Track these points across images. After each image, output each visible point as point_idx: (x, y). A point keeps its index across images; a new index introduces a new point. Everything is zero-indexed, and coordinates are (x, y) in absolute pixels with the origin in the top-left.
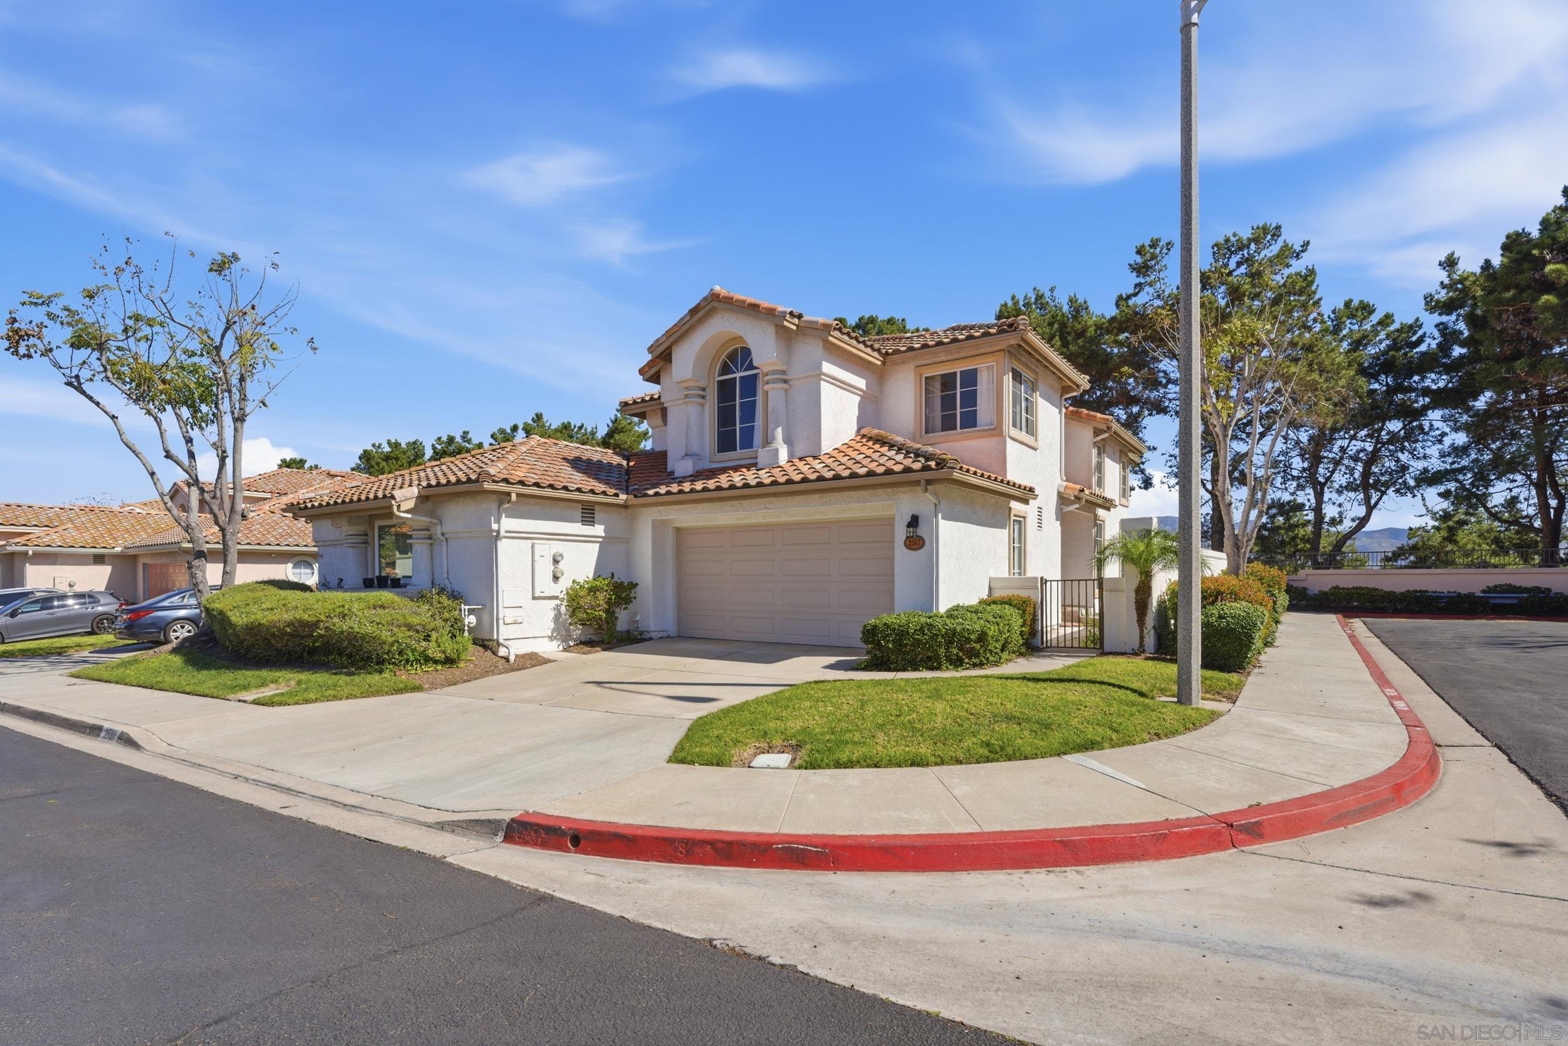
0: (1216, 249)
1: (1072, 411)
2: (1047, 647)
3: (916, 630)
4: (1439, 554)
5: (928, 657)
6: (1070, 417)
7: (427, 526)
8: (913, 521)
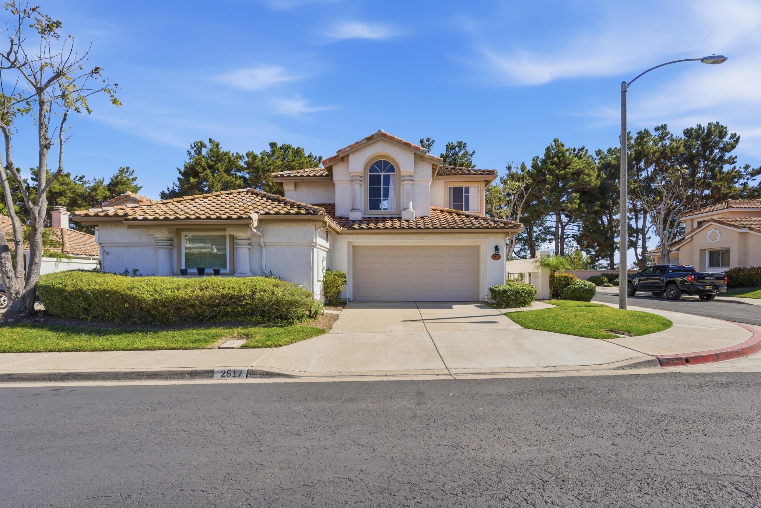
7: (249, 237)
8: (497, 248)
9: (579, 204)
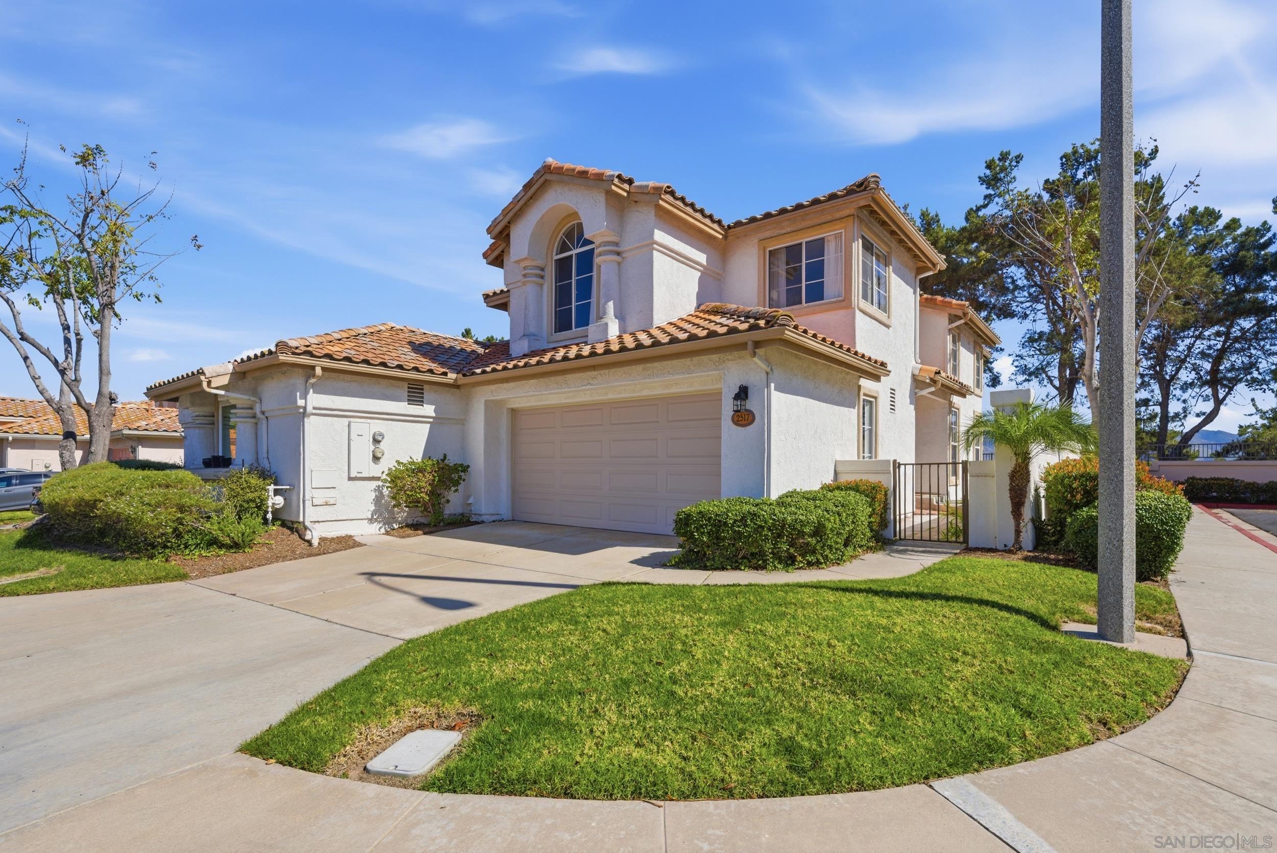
0: (1064, 160)
1: (927, 299)
2: (900, 539)
3: (735, 521)
4: (1268, 450)
5: (752, 554)
6: (924, 304)
7: (250, 405)
8: (742, 393)
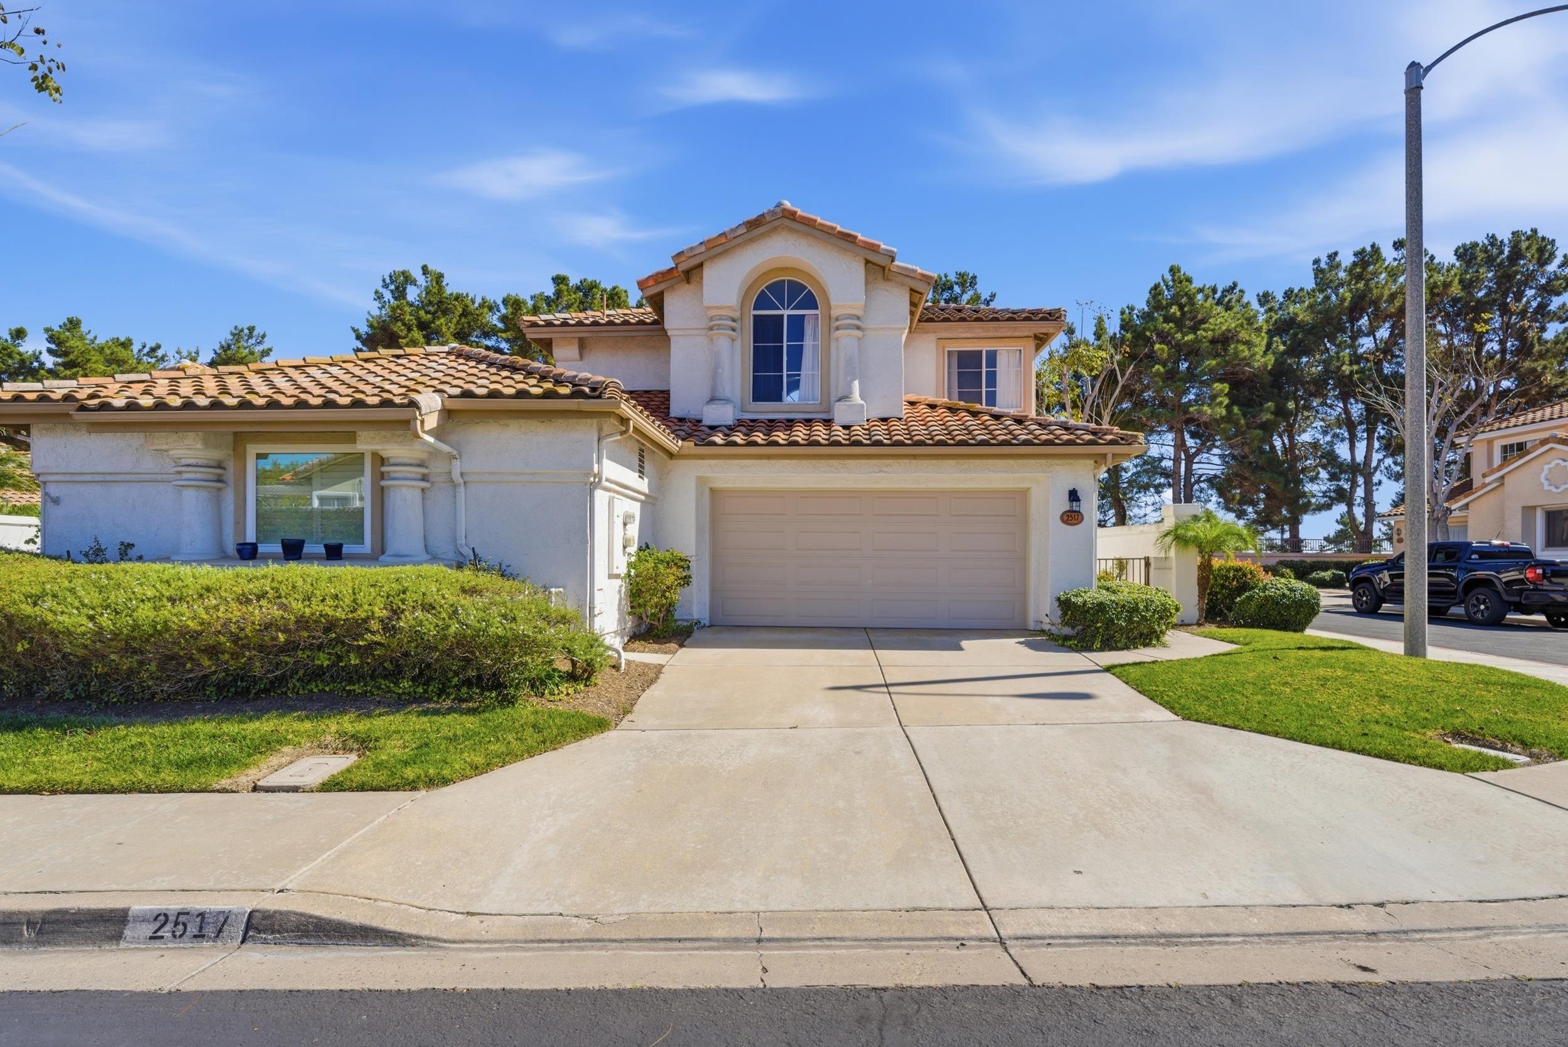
7: (422, 460)
8: (1074, 496)
9: (1228, 408)
